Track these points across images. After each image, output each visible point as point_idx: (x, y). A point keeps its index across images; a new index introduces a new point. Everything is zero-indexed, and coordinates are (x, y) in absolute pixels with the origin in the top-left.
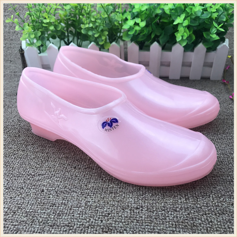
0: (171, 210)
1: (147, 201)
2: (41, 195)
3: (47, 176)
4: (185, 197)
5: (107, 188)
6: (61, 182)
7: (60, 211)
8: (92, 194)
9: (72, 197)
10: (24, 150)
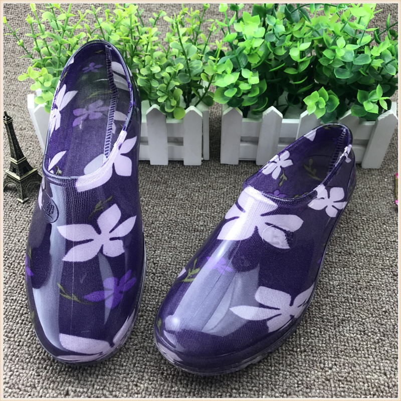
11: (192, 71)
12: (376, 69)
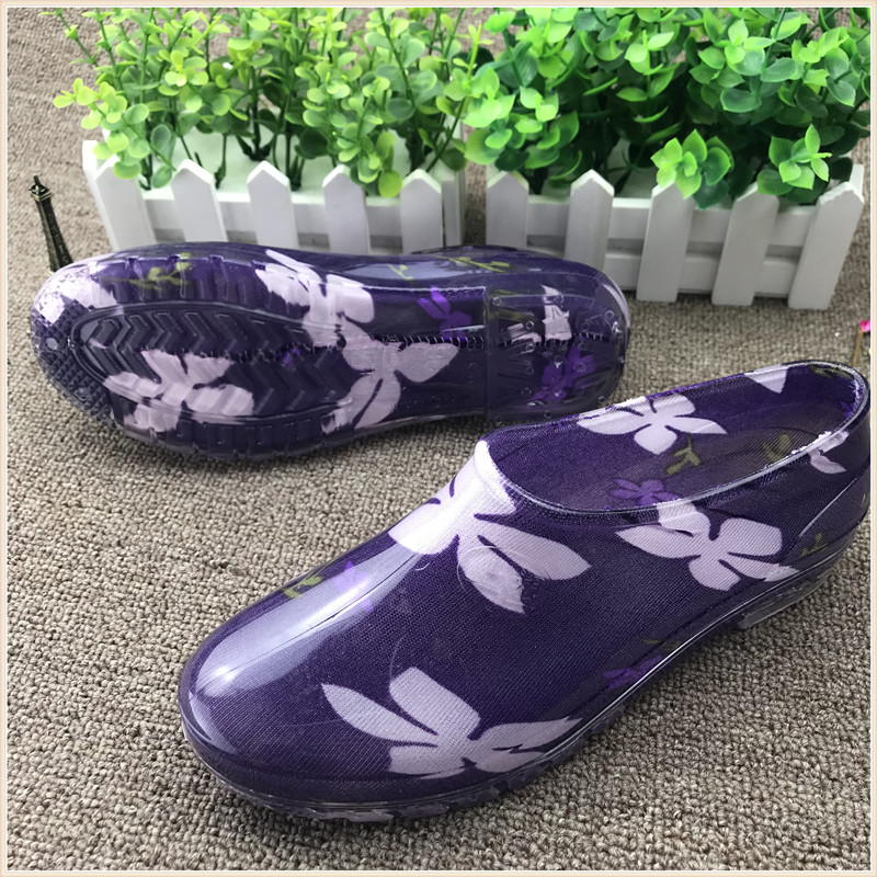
11: (417, 95)
12: (817, 91)
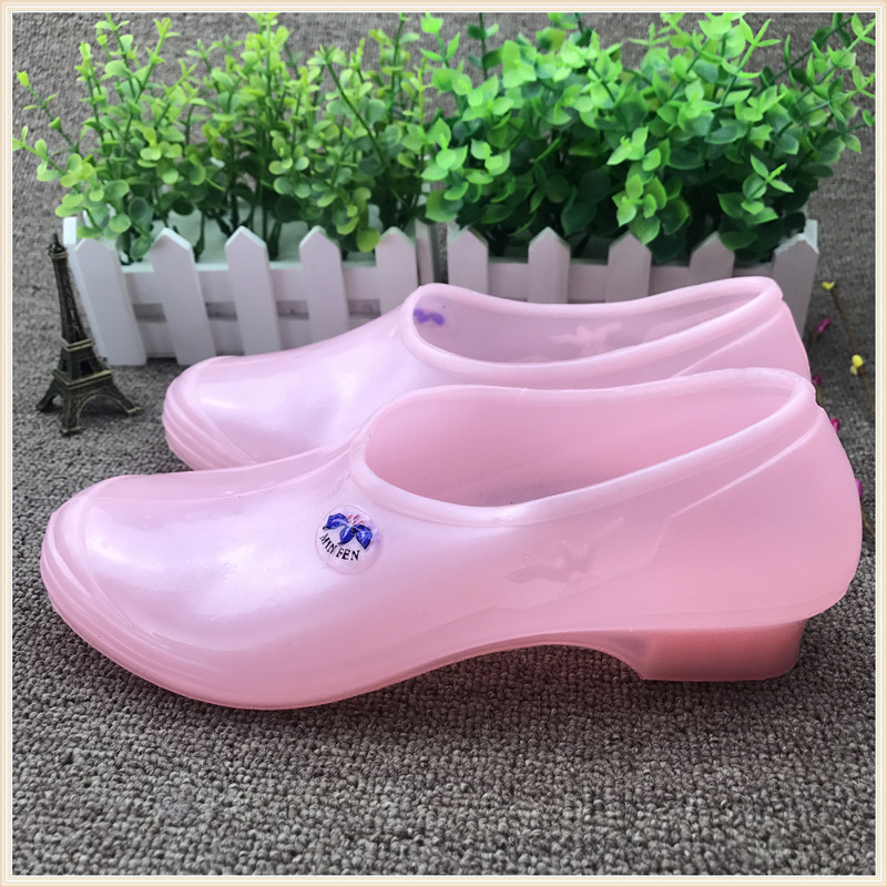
0: (528, 848)
1: (444, 810)
2: (58, 777)
3: (95, 708)
4: (592, 802)
5: (307, 758)
6: (142, 730)
7: (116, 838)
8: (247, 778)
9: (169, 785)
10: (26, 609)
